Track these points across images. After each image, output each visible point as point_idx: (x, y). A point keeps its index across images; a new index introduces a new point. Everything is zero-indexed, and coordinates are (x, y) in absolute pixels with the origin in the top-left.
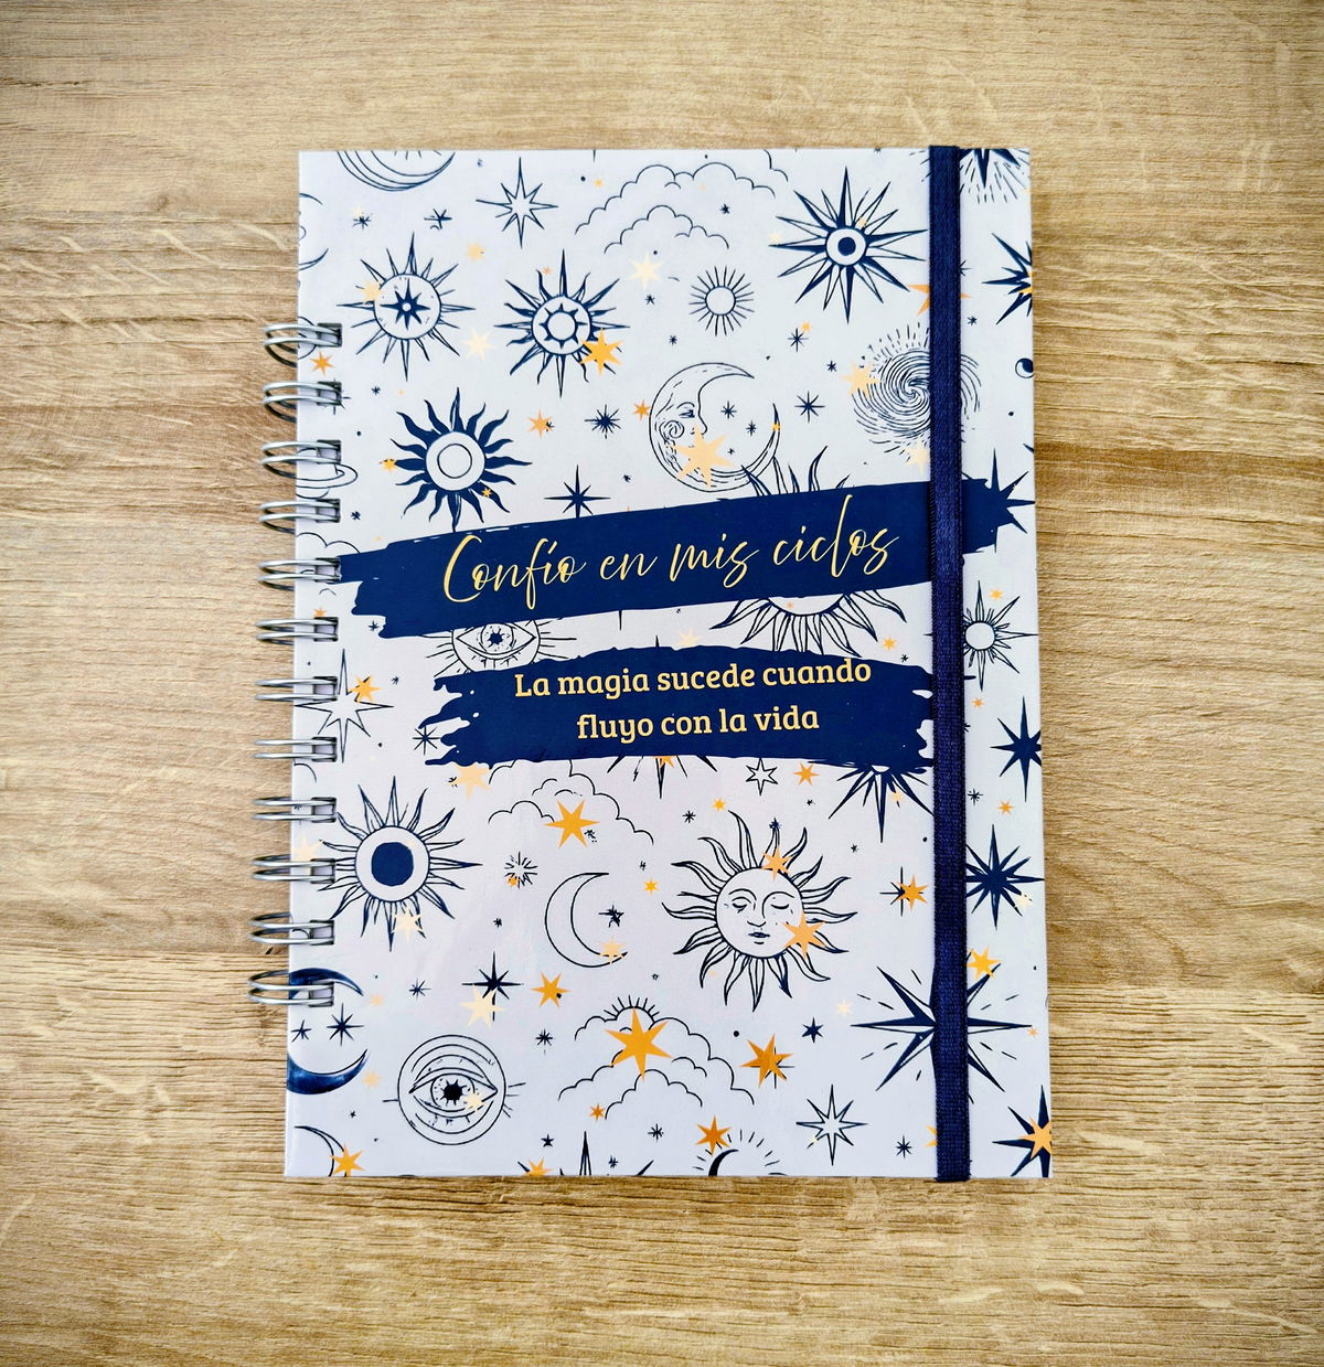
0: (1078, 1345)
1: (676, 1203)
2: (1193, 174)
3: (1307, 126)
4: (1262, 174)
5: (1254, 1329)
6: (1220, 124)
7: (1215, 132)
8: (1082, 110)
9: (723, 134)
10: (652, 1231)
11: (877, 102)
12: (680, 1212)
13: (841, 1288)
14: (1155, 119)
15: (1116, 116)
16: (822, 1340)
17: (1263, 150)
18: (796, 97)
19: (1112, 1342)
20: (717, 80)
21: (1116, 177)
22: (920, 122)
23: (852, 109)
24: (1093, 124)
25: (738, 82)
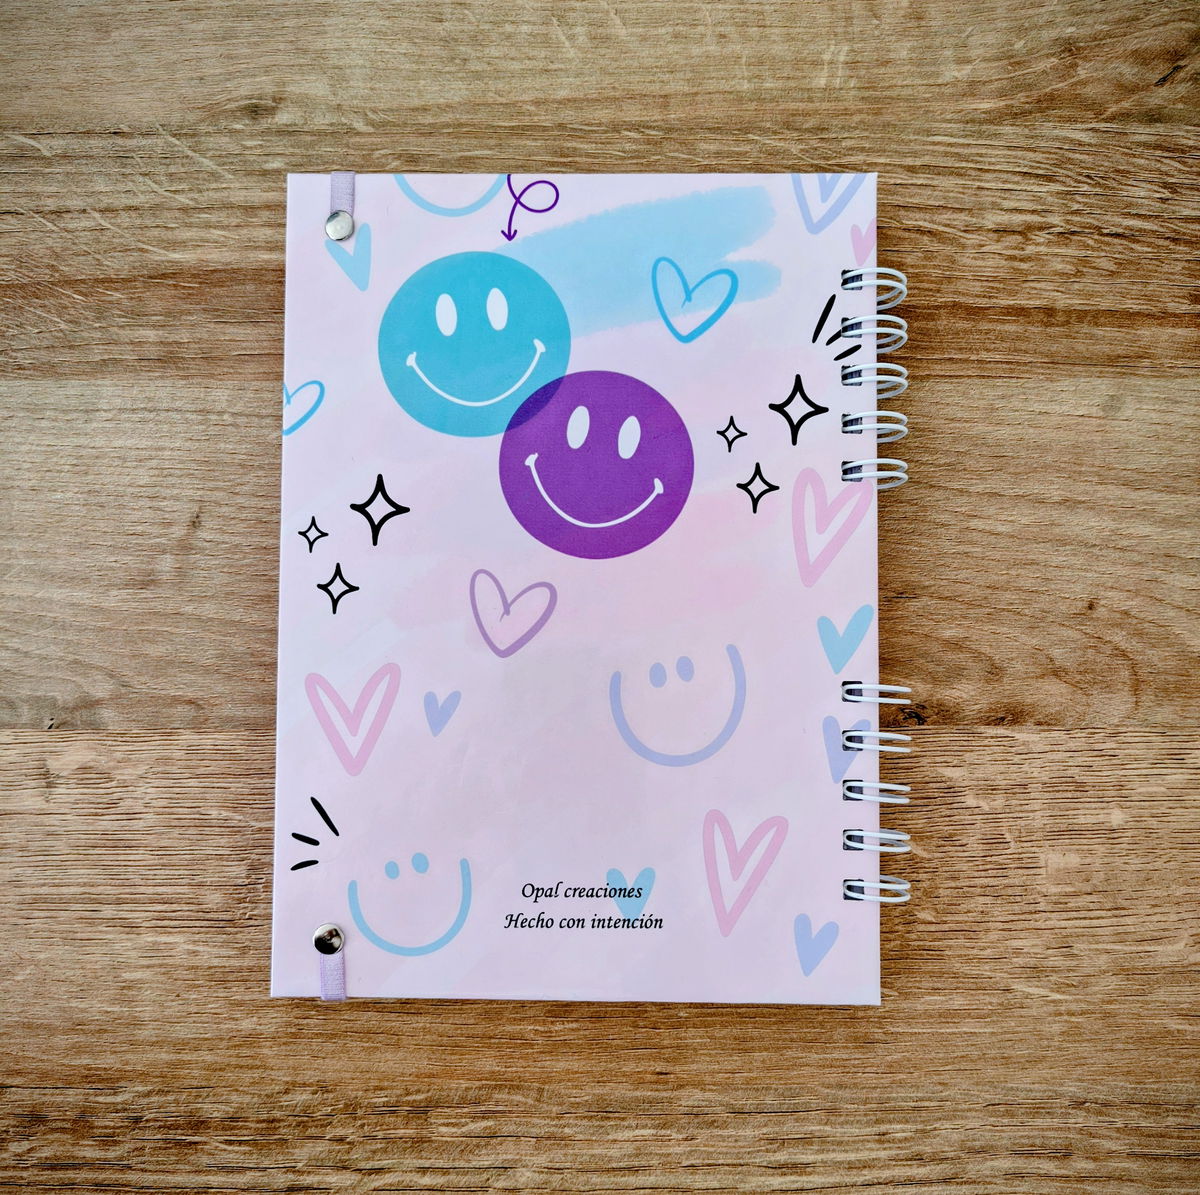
2: (785, 75)
3: (877, 33)
4: (840, 73)
6: (807, 33)
7: (802, 40)
8: (695, 25)
9: (404, 51)
11: (528, 22)
14: (753, 31)
15: (722, 29)
17: (842, 54)
18: (463, 20)
21: (722, 79)
22: (563, 38)
23: (509, 28)
24: (703, 36)
25: (415, 9)
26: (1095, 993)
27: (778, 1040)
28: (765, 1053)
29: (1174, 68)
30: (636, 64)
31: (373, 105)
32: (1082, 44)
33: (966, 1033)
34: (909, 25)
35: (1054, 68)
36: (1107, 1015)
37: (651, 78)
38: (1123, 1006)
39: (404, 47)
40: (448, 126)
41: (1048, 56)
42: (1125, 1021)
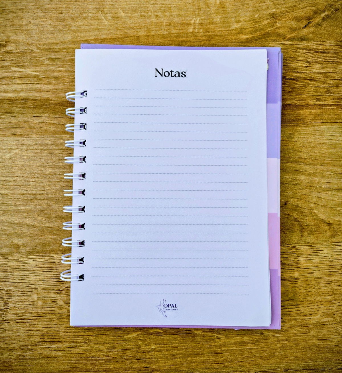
0: (162, 346)
1: (52, 317)
2: (178, 28)
3: (209, 13)
4: (197, 27)
5: (209, 338)
6: (185, 14)
7: (184, 16)
8: (148, 12)
9: (49, 24)
10: (46, 325)
11: (91, 13)
12: (53, 319)
13: (98, 336)
14: (167, 14)
15: (157, 13)
16: (93, 350)
17: (197, 20)
18: (69, 13)
19: (171, 344)
20: (47, 9)
21: (157, 30)
22: (103, 18)
23: (84, 15)
24: (150, 16)
25: (53, 9)
26: (290, 334)
27: (186, 354)
28: (181, 359)
29: (309, 22)
30: (128, 26)
31: (40, 42)
32: (278, 15)
33: (248, 349)
34: (220, 10)
35: (269, 23)
36: (295, 341)
37: (133, 30)
38: (300, 337)
39: (49, 22)
40: (65, 48)
41: (266, 19)
42: (301, 342)
